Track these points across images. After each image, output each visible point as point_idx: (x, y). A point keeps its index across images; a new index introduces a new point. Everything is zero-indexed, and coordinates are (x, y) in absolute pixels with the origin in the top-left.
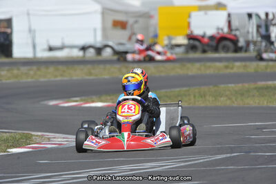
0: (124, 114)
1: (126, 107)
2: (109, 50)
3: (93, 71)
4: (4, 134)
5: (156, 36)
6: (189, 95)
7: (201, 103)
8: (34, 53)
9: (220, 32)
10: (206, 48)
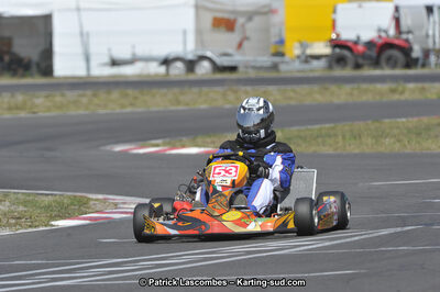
2: (206, 64)
3: (182, 98)
4: (44, 198)
5: (282, 42)
6: (336, 135)
7: (353, 148)
8: (88, 69)
9: (383, 35)
10: (361, 61)
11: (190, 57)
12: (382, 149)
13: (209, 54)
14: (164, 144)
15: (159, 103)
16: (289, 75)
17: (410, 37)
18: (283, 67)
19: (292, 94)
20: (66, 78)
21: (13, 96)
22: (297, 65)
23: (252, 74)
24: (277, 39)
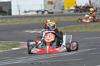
0: (47, 39)
1: (48, 36)
2: (46, 12)
3: (41, 20)
4: (10, 43)
5: (64, 7)
6: (77, 28)
7: (81, 31)
8: (20, 13)
9: (87, 5)
10: (82, 11)
11: (43, 10)
12: (87, 31)
13: (47, 10)
14: (37, 30)
15: (36, 21)
16: (65, 14)
17: (93, 5)
18: (64, 12)
19: (66, 18)
20: (14, 16)
21: (3, 20)
22: (67, 12)
23: (57, 14)
24: (63, 6)
